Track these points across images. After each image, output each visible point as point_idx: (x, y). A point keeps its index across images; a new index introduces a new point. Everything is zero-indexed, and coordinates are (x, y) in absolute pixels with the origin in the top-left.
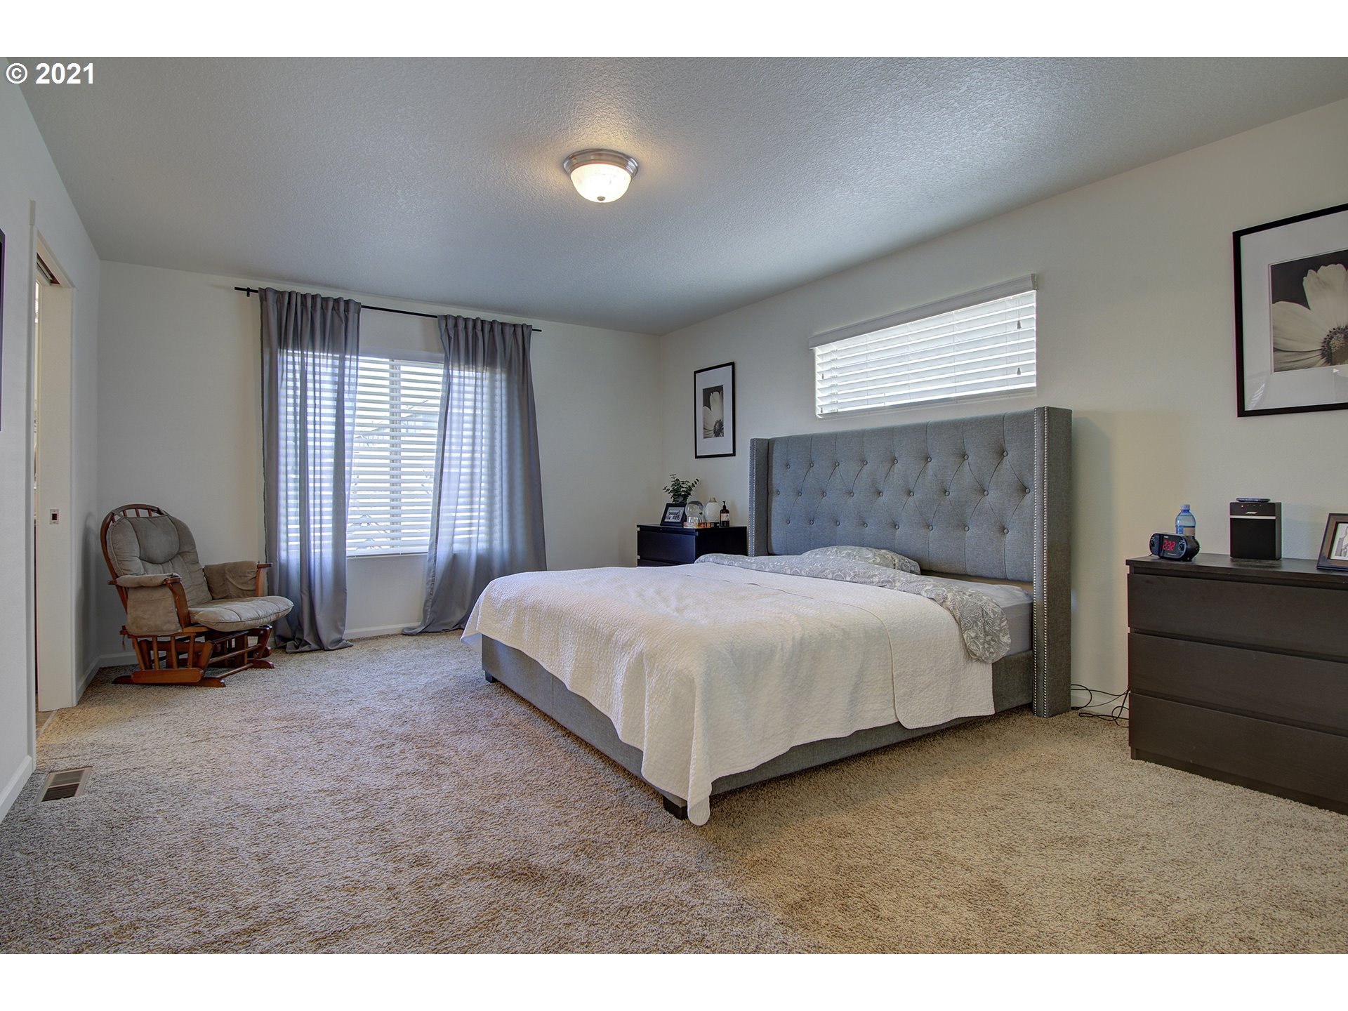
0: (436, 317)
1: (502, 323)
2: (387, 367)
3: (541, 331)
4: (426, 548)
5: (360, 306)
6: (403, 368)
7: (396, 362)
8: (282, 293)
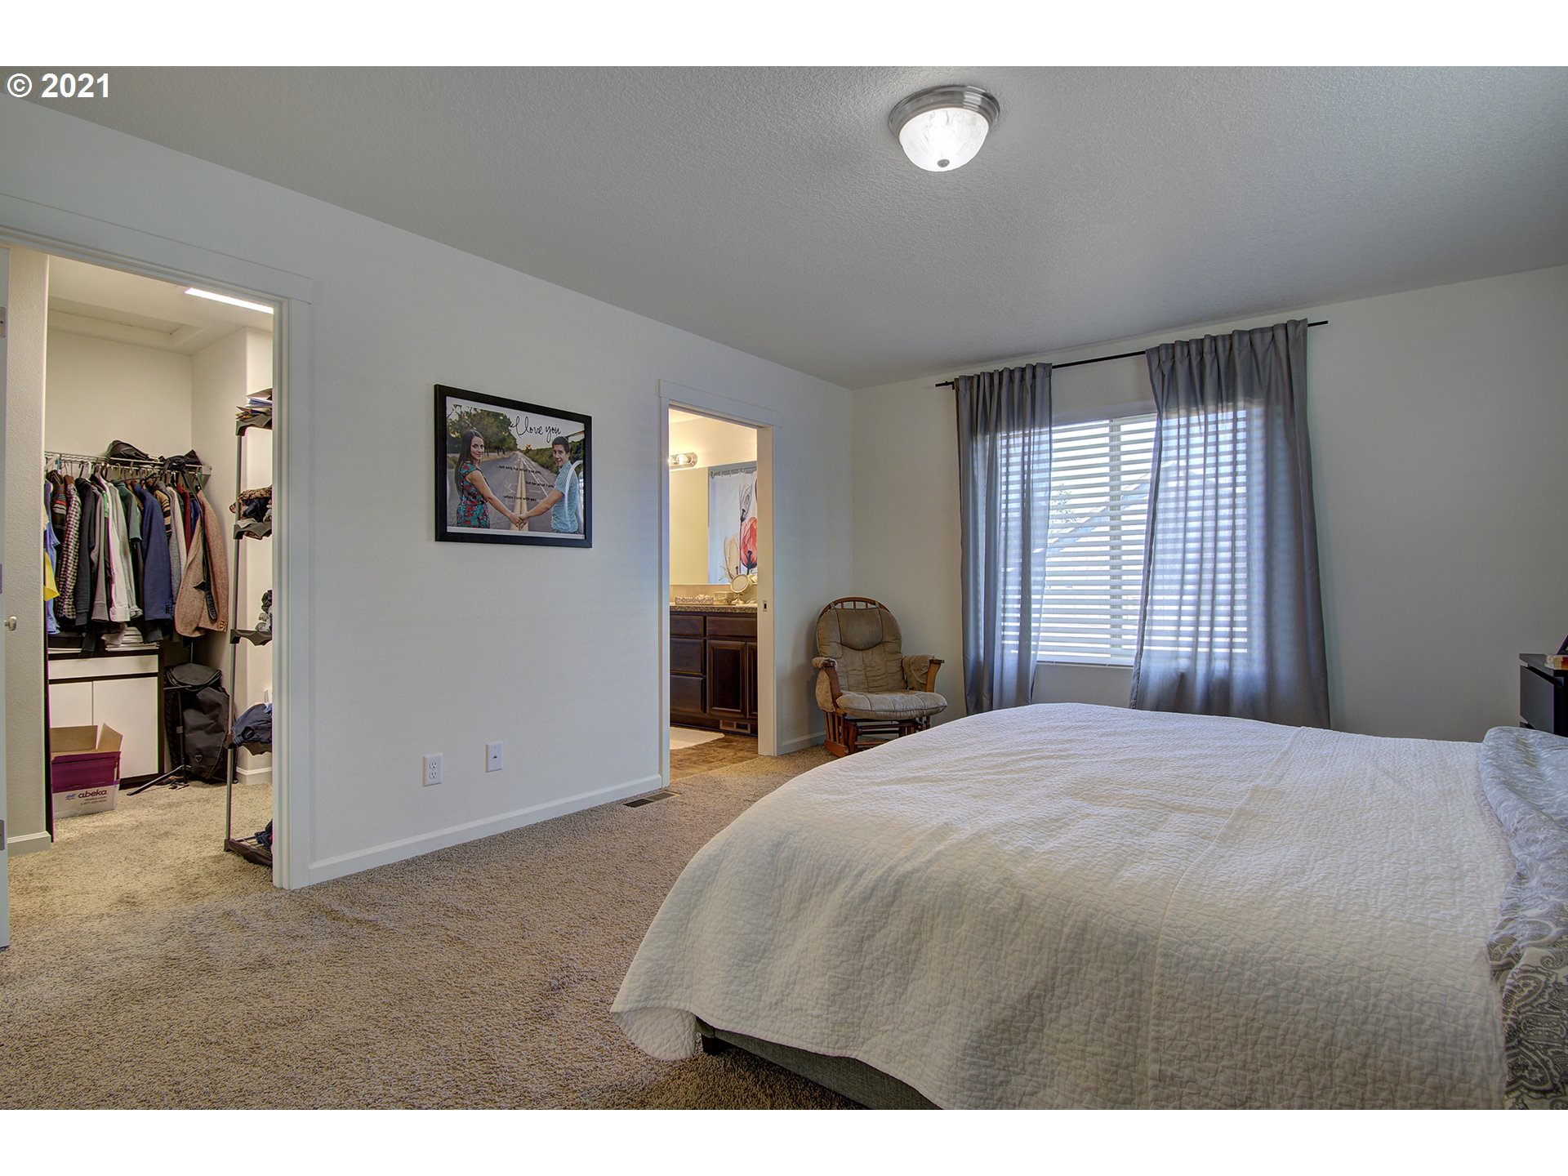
0: (1143, 353)
1: (1249, 331)
2: (1106, 430)
3: (1326, 322)
4: (1131, 661)
5: (1049, 368)
6: (1124, 428)
7: (1116, 422)
8: (971, 378)
